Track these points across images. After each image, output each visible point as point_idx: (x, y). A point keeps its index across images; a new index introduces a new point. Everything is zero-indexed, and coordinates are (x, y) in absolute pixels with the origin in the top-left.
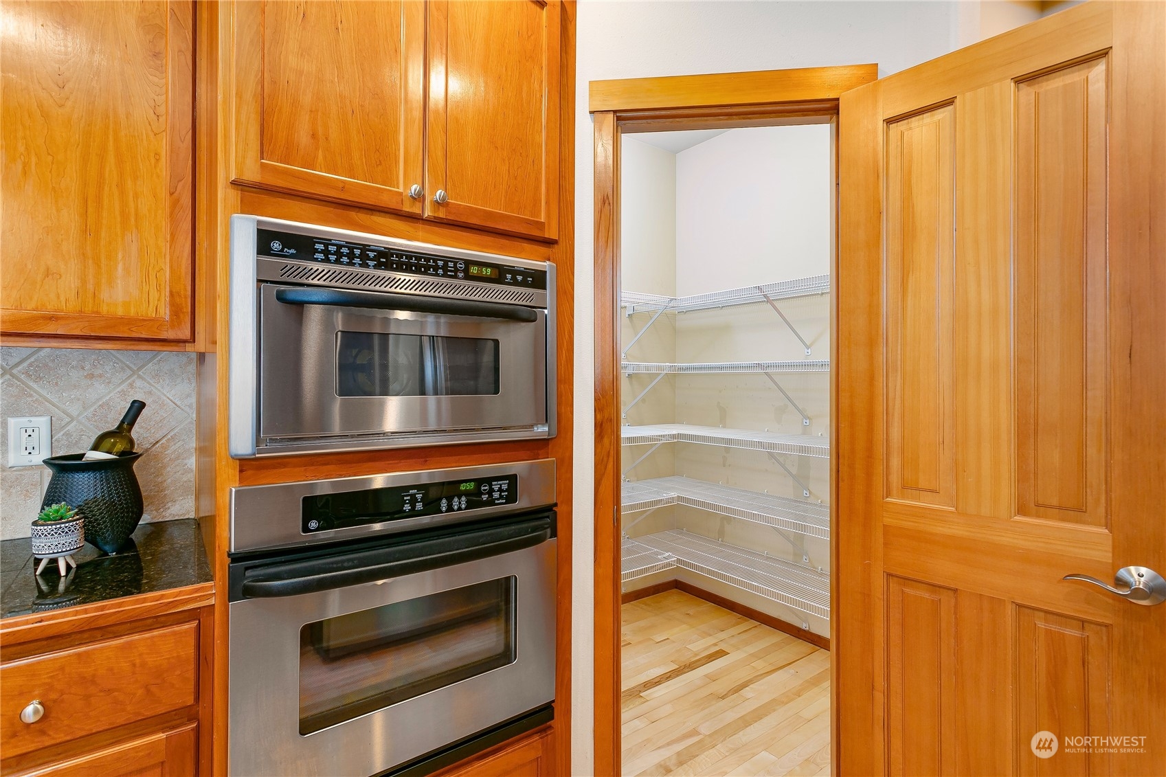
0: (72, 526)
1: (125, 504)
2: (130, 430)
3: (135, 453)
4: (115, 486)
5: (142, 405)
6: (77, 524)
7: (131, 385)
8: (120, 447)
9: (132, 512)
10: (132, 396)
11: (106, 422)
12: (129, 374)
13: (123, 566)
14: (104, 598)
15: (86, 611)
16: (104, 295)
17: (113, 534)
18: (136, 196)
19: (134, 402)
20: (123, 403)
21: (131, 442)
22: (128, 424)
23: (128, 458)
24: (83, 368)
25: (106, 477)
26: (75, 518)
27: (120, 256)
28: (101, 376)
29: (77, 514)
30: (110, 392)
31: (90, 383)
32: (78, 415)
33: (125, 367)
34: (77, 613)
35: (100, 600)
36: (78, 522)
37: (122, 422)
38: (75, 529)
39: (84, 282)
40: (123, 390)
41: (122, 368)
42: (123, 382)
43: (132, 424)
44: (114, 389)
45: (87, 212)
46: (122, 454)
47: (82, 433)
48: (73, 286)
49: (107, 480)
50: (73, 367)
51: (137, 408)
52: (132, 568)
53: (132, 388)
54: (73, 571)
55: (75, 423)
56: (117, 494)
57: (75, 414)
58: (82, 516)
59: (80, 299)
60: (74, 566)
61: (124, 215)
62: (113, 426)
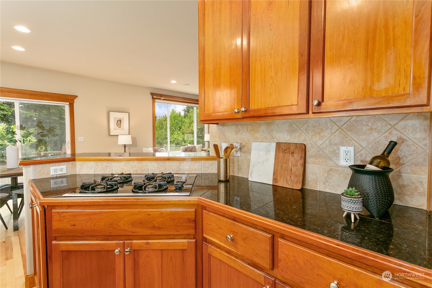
0: (357, 200)
1: (384, 194)
2: (388, 156)
3: (391, 169)
4: (379, 184)
5: (396, 143)
6: (359, 200)
7: (390, 133)
8: (382, 164)
9: (388, 199)
10: (390, 138)
11: (378, 151)
12: (389, 128)
13: (381, 229)
14: (368, 248)
15: (358, 251)
16: (376, 87)
17: (377, 208)
18: (394, 27)
19: (391, 142)
20: (386, 142)
21: (388, 163)
22: (387, 153)
23: (386, 170)
24: (368, 125)
25: (375, 178)
26: (358, 197)
27: (384, 64)
28: (376, 129)
29: (360, 194)
30: (379, 137)
31: (371, 132)
32: (365, 147)
33: (388, 124)
34: (353, 250)
35: (365, 248)
36: (359, 199)
37: (384, 152)
38: (358, 202)
39: (366, 82)
40: (386, 136)
41: (386, 125)
42: (386, 131)
43: (389, 153)
44: (382, 135)
45: (368, 47)
46: (384, 168)
47: (367, 155)
48: (361, 85)
49: (375, 180)
50: (364, 125)
51: (392, 145)
52: (385, 233)
53: (391, 135)
54: (358, 221)
55: (364, 150)
56: (380, 188)
57: (364, 146)
58: (362, 196)
59: (364, 91)
60: (358, 218)
61: (387, 41)
62: (379, 153)
